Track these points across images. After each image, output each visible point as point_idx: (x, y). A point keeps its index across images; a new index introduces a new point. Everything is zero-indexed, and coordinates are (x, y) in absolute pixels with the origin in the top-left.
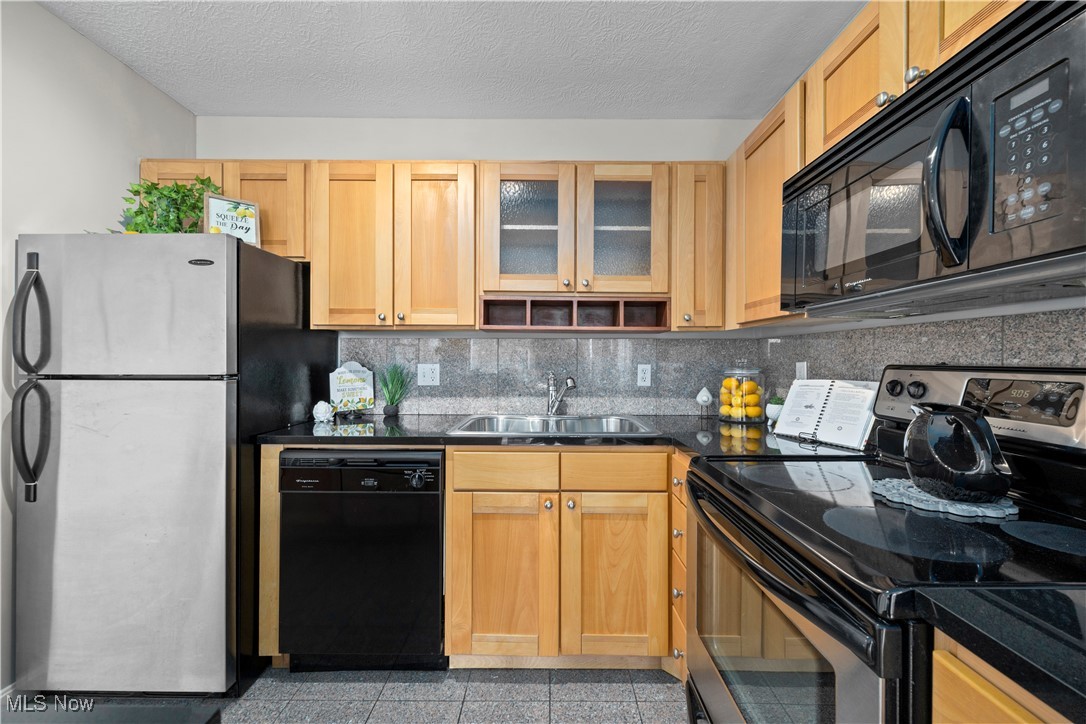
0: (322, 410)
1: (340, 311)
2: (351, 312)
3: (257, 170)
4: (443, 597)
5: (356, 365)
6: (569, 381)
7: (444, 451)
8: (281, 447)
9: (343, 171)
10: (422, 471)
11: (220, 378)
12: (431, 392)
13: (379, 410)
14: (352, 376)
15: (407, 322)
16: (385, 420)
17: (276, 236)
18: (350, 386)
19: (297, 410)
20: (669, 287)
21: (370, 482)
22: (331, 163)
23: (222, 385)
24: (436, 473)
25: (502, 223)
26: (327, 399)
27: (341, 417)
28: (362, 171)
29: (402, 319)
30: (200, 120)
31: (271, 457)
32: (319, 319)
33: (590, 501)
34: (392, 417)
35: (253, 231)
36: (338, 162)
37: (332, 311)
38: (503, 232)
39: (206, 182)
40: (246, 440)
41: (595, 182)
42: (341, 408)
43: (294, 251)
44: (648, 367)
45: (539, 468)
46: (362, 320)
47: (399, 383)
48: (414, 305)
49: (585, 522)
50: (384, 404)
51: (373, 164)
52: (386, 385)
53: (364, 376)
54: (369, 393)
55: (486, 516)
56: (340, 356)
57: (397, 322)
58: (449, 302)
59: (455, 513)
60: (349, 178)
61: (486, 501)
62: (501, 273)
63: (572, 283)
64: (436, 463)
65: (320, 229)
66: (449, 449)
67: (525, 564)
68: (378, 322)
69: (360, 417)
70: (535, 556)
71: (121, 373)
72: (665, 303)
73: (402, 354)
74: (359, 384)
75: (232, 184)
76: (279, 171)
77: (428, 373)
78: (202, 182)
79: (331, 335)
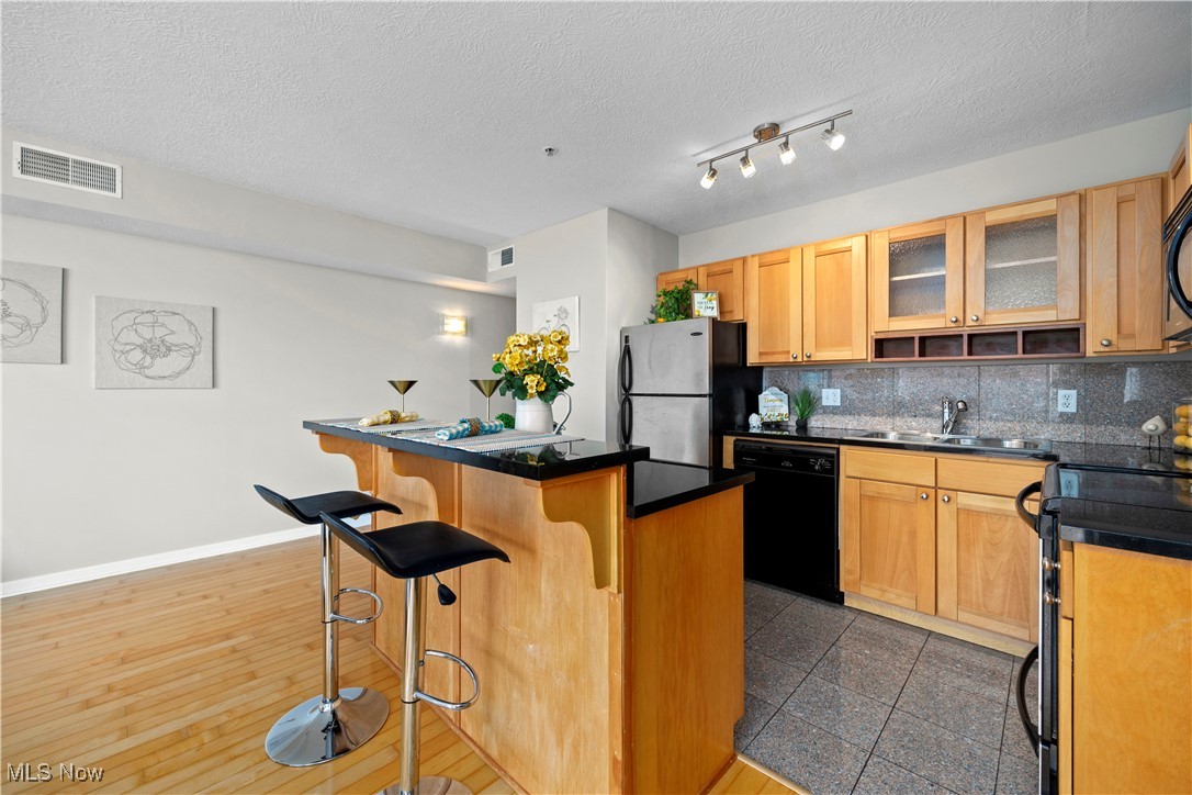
0: (754, 420)
1: (766, 354)
2: (774, 353)
3: (716, 269)
4: (838, 551)
5: (776, 390)
6: (960, 404)
7: (838, 449)
8: (734, 438)
9: (769, 259)
10: (822, 461)
11: (705, 396)
12: (833, 411)
13: (793, 423)
14: (773, 397)
15: (813, 359)
16: (797, 430)
17: (727, 309)
18: (773, 405)
19: (739, 418)
20: (1082, 312)
21: (788, 464)
22: (760, 255)
23: (707, 399)
24: (832, 462)
25: (891, 275)
26: (757, 413)
27: (766, 425)
28: (780, 257)
29: (809, 357)
30: (681, 239)
31: (729, 443)
32: (753, 358)
33: (964, 500)
34: (802, 426)
35: (715, 309)
36: (765, 254)
37: (760, 354)
38: (891, 283)
39: (690, 282)
40: (717, 433)
41: (986, 228)
42: (766, 420)
43: (738, 317)
44: (1074, 393)
45: (918, 469)
46: (781, 359)
47: (806, 404)
48: (818, 345)
49: (961, 516)
50: (796, 418)
51: (787, 250)
52: (798, 405)
53: (782, 397)
54: (785, 410)
55: (872, 498)
56: (765, 383)
57: (805, 359)
58: (845, 341)
59: (846, 491)
60: (772, 262)
61: (870, 488)
62: (890, 316)
63: (961, 318)
64: (831, 456)
65: (753, 301)
66: (843, 448)
67: (905, 539)
68: (792, 360)
69: (778, 425)
70: (913, 535)
71: (660, 393)
72: (1078, 329)
73: (812, 381)
74: (778, 403)
75: (702, 281)
76: (728, 267)
77: (831, 397)
78: (688, 282)
79: (758, 370)
